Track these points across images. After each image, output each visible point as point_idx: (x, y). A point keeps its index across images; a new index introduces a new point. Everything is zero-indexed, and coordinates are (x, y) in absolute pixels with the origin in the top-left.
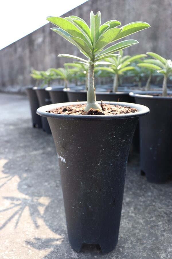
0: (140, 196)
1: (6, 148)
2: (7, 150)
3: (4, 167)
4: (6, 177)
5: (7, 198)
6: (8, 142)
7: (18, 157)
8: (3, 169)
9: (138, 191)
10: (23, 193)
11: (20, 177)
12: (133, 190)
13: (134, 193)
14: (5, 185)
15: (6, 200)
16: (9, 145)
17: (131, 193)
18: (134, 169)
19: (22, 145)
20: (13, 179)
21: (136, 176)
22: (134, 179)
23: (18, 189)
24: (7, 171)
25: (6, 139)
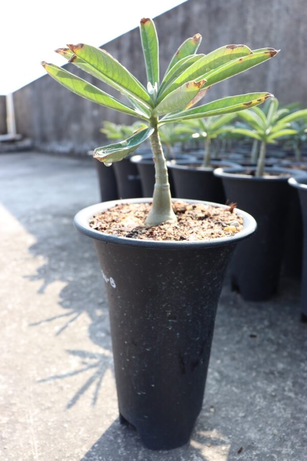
0: (302, 361)
1: (61, 260)
2: (62, 264)
3: (61, 296)
4: (67, 315)
5: (74, 353)
6: (62, 248)
7: (83, 278)
8: (60, 300)
9: (298, 352)
10: (100, 346)
11: (91, 316)
12: (289, 350)
13: (290, 355)
14: (67, 330)
15: (71, 357)
16: (65, 254)
17: (285, 354)
18: (288, 308)
19: (87, 255)
20: (79, 318)
21: (292, 322)
22: (290, 328)
23: (91, 337)
24: (68, 303)
25: (58, 242)
